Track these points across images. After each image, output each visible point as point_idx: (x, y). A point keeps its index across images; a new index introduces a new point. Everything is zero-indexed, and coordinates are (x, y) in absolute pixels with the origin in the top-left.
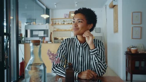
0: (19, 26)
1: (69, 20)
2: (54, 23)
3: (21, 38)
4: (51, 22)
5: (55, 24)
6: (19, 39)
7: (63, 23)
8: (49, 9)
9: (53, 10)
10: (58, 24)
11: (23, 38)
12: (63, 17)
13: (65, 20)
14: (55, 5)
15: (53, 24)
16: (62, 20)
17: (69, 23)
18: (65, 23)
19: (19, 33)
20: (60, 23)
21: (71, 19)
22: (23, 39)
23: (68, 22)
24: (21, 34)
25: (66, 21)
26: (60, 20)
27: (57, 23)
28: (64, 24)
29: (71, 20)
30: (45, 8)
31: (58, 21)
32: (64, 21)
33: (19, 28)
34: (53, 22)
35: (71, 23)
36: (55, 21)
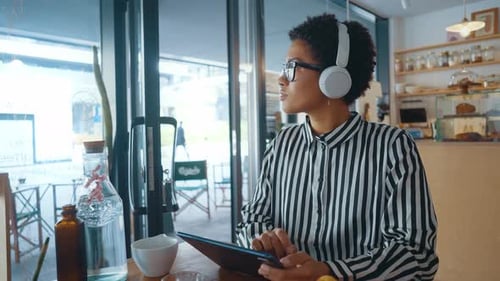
0: (267, 89)
1: (469, 46)
2: (407, 65)
3: (277, 127)
4: (395, 63)
5: (412, 68)
6: (269, 131)
7: (441, 64)
8: (386, 20)
9: (400, 19)
10: (424, 67)
11: (282, 125)
12: (444, 40)
13: (451, 50)
15: (401, 70)
16: (439, 52)
17: (468, 62)
18: (451, 63)
19: (269, 110)
20: (429, 65)
21: (477, 44)
23: (462, 58)
24: (278, 115)
25: (456, 53)
26: (429, 52)
27: (418, 65)
28: (446, 65)
29: (479, 47)
30: (372, 18)
31: (423, 58)
32: (447, 54)
33: (267, 94)
34: (401, 64)
35: (479, 60)
36: (411, 60)
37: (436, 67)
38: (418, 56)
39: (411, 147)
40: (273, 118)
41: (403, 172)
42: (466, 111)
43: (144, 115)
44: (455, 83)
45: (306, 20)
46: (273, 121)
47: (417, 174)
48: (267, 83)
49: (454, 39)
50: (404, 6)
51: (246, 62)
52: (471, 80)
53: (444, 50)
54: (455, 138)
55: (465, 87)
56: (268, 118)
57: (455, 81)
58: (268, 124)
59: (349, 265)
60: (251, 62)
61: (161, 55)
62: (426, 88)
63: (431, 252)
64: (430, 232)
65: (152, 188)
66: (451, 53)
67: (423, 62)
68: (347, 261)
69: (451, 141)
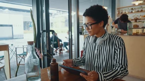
0: (80, 19)
1: (139, 7)
4: (117, 11)
5: (122, 13)
6: (80, 31)
7: (130, 12)
10: (125, 13)
11: (84, 30)
13: (133, 8)
15: (119, 13)
16: (130, 8)
17: (138, 11)
18: (133, 12)
19: (80, 25)
20: (127, 12)
22: (84, 31)
23: (137, 10)
25: (135, 9)
26: (127, 8)
29: (142, 7)
31: (125, 10)
32: (132, 9)
33: (80, 21)
34: (119, 12)
35: (142, 11)
36: (122, 10)
40: (81, 28)
44: (133, 19)
48: (80, 18)
52: (138, 18)
55: (136, 20)
56: (80, 28)
60: (75, 11)
65: (48, 49)
66: (133, 9)
67: (125, 11)
69: (131, 35)
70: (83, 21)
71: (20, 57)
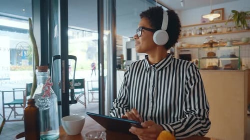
0: (117, 43)
1: (211, 25)
2: (183, 33)
3: (122, 62)
5: (185, 35)
6: (118, 64)
7: (198, 33)
10: (190, 34)
11: (124, 61)
12: (200, 22)
13: (203, 27)
14: (182, 3)
16: (198, 28)
17: (210, 33)
18: (203, 33)
19: (118, 53)
20: (193, 34)
21: (215, 24)
22: (125, 63)
23: (208, 31)
24: (122, 56)
25: (205, 29)
26: (193, 27)
27: (188, 33)
28: (201, 34)
29: (216, 26)
31: (190, 30)
32: (201, 29)
33: (117, 46)
35: (216, 32)
36: (185, 31)
37: (196, 35)
38: (188, 29)
39: (196, 70)
40: (120, 57)
41: (193, 82)
42: (212, 55)
43: (60, 54)
44: (207, 42)
45: (148, 9)
46: (119, 59)
47: (200, 83)
48: (117, 40)
49: (204, 22)
50: (182, 5)
51: (107, 30)
52: (214, 41)
53: (200, 27)
54: (207, 68)
55: (211, 44)
56: (117, 57)
57: (206, 41)
58: (117, 61)
59: (172, 126)
60: (109, 30)
61: (69, 26)
62: (191, 45)
63: (208, 119)
64: (207, 110)
65: (64, 92)
66: (203, 28)
67: (190, 32)
68: (171, 124)
69: (205, 69)
70: (122, 45)
71: (10, 107)
